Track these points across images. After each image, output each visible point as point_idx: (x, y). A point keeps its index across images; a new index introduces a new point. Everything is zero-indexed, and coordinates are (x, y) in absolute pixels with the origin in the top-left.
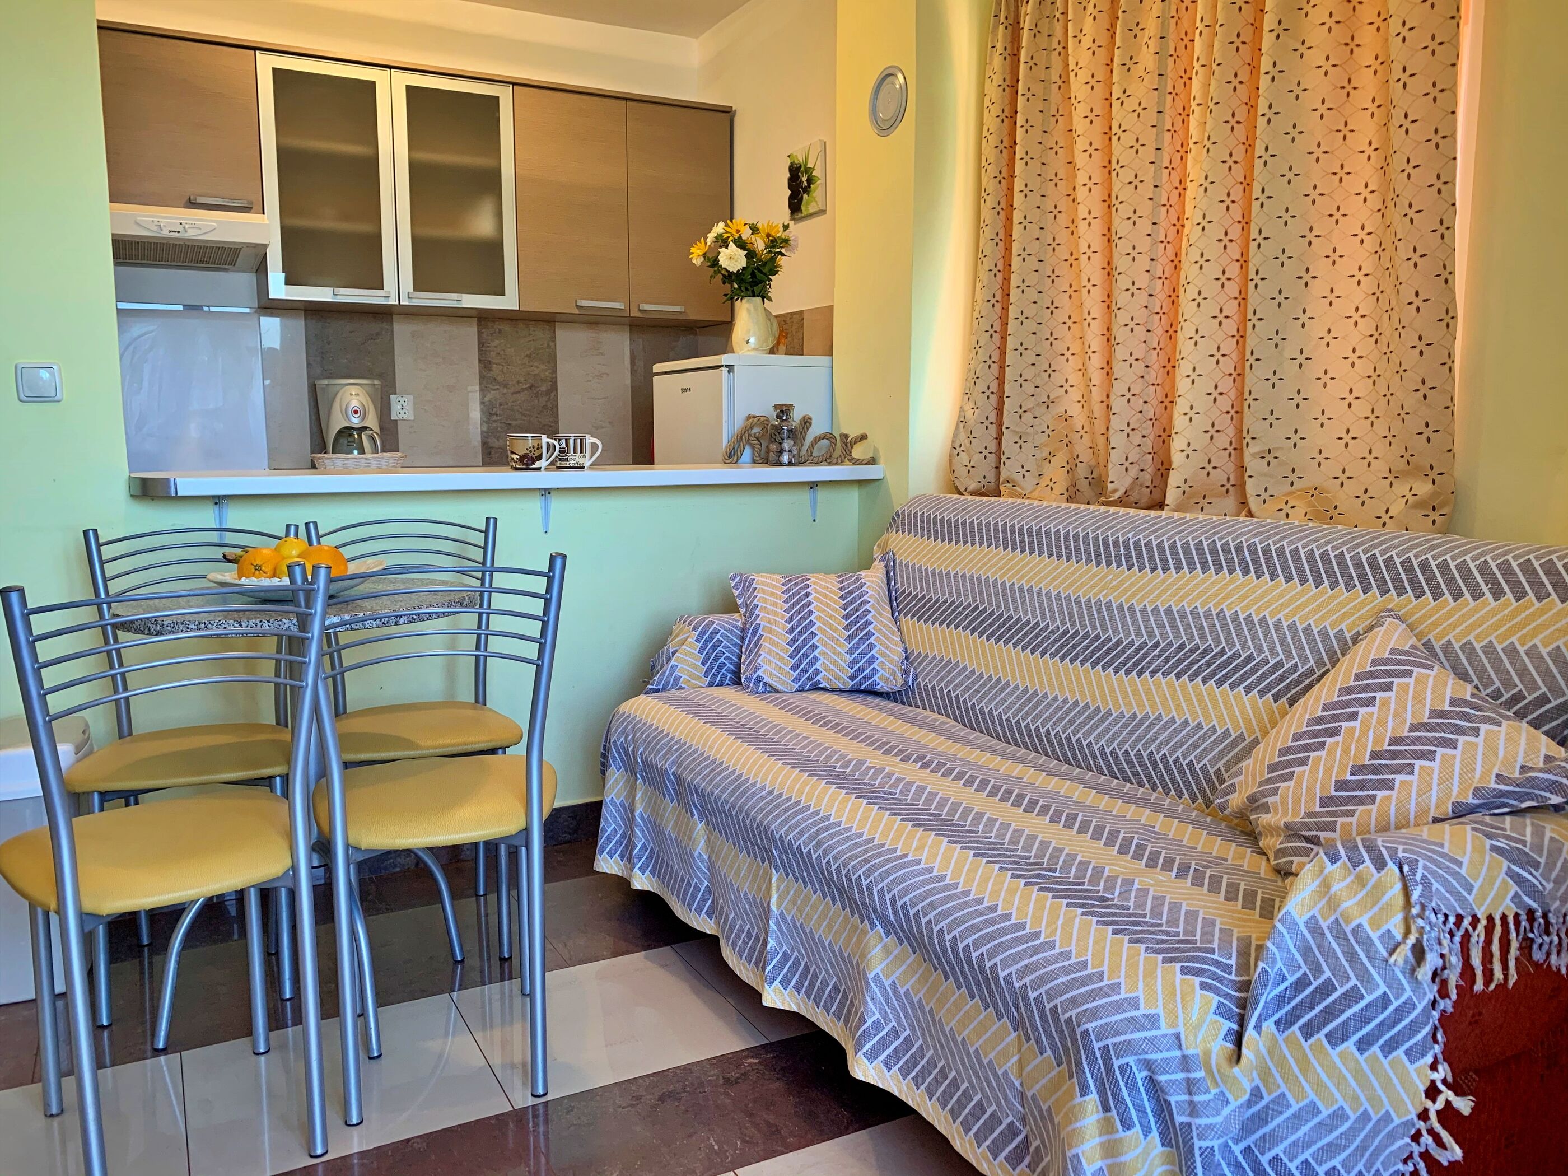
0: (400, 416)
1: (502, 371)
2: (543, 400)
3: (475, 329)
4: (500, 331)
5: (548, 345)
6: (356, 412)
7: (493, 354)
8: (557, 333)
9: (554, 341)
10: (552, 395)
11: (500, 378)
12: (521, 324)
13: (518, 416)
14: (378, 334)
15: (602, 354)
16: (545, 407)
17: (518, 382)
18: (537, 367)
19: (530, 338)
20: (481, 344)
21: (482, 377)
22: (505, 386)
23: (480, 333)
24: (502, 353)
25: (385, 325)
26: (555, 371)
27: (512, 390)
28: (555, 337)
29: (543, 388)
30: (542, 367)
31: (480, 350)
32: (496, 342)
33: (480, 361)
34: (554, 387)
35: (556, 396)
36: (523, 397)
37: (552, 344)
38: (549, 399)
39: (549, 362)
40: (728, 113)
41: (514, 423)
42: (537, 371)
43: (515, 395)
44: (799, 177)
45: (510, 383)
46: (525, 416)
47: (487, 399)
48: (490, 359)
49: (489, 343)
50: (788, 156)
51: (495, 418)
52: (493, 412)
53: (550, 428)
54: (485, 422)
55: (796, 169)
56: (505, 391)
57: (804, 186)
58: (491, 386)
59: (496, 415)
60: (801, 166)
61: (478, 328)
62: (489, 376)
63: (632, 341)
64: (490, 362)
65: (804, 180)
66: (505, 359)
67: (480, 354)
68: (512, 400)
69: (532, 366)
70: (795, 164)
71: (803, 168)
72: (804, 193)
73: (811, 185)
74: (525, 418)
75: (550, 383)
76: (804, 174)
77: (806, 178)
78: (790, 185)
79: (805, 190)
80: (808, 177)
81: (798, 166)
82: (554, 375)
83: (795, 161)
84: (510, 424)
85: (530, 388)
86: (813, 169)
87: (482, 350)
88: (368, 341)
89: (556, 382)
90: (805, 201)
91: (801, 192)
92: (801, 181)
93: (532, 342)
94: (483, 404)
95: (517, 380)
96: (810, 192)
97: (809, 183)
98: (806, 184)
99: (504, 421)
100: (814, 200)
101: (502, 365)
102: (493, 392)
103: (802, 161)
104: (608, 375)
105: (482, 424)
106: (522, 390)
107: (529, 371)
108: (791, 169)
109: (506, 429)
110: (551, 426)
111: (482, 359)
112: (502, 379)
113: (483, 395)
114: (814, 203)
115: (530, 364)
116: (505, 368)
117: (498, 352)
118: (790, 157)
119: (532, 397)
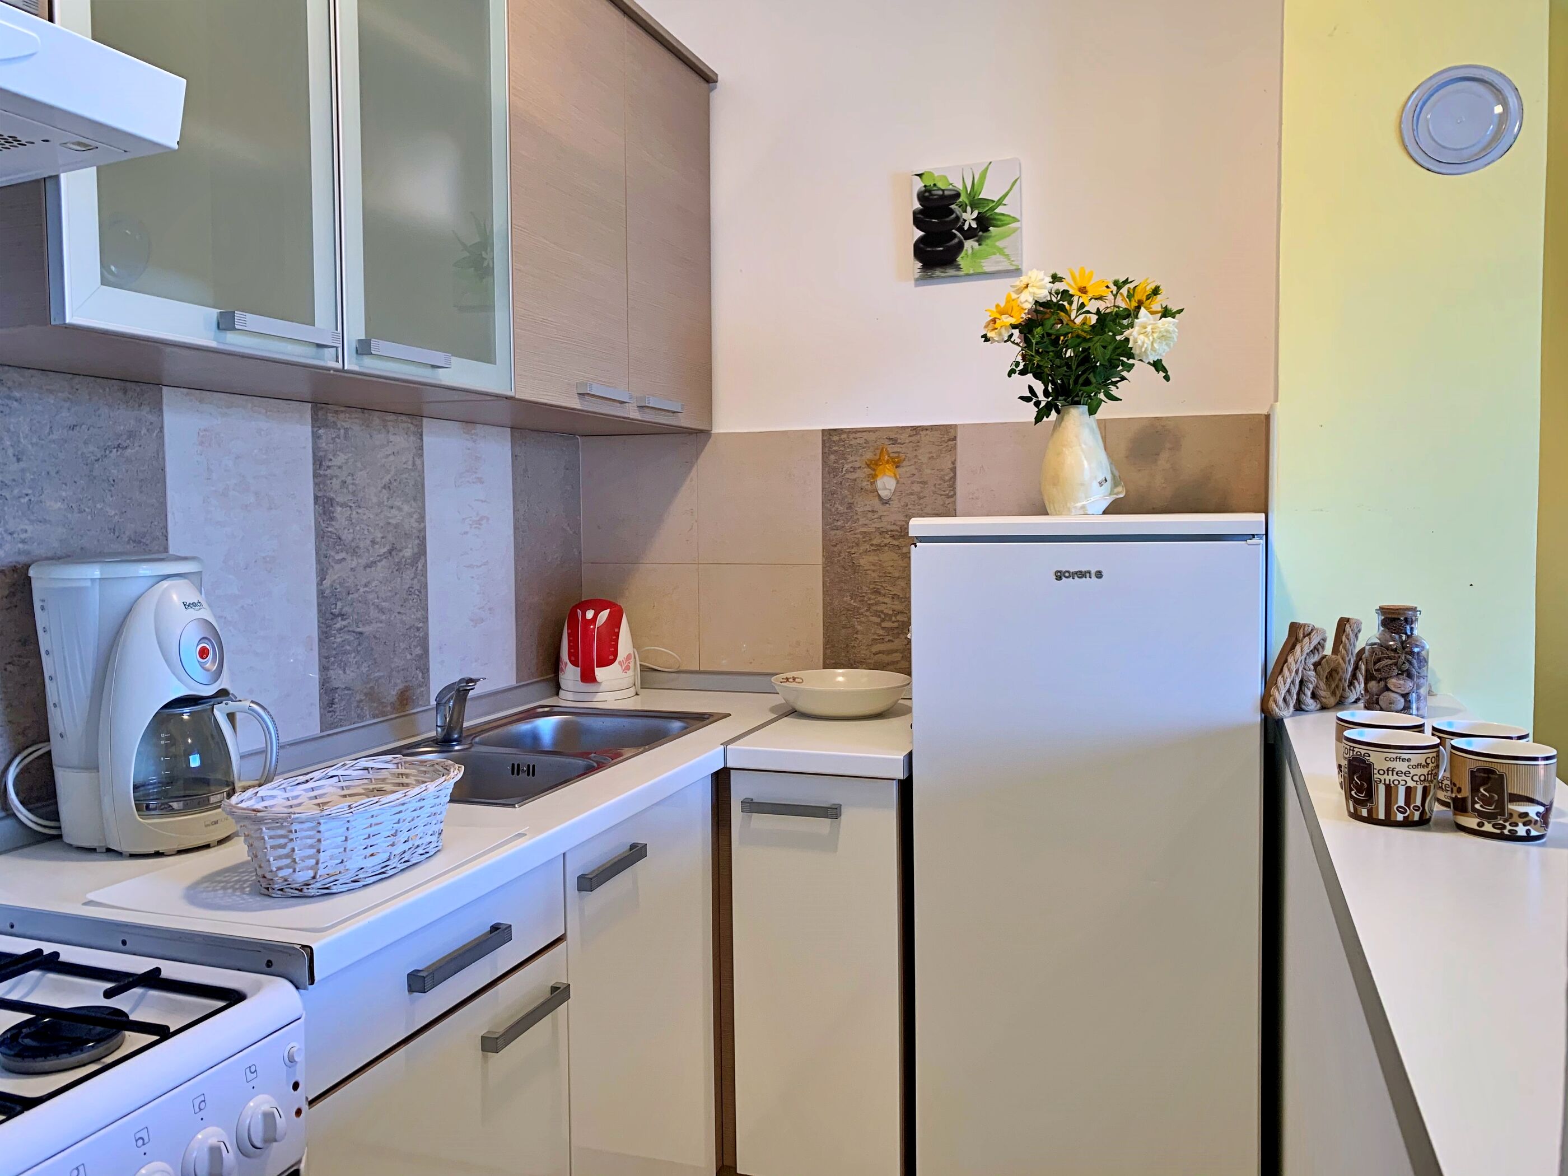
1: (349, 518)
2: (408, 577)
3: (308, 429)
4: (347, 432)
5: (414, 464)
7: (336, 483)
8: (425, 438)
9: (421, 456)
10: (420, 565)
11: (347, 536)
12: (376, 419)
13: (374, 613)
14: (131, 435)
15: (480, 481)
16: (410, 591)
17: (373, 542)
18: (400, 509)
20: (318, 462)
21: (321, 535)
22: (355, 552)
23: (315, 437)
24: (349, 480)
25: (145, 412)
26: (422, 518)
27: (363, 561)
28: (421, 448)
29: (408, 553)
30: (406, 508)
31: (315, 476)
32: (340, 458)
33: (316, 498)
34: (422, 552)
35: (425, 565)
36: (381, 571)
37: (418, 462)
38: (416, 575)
39: (415, 499)
40: (708, 78)
41: (367, 629)
42: (399, 517)
43: (368, 570)
44: (952, 212)
45: (362, 545)
46: (384, 613)
47: (327, 583)
48: (332, 495)
49: (331, 460)
50: (920, 175)
51: (340, 623)
52: (336, 611)
53: (417, 634)
54: (325, 634)
55: (943, 197)
56: (354, 564)
57: (966, 227)
58: (333, 554)
59: (342, 615)
60: (958, 195)
61: (313, 427)
62: (330, 532)
63: (515, 457)
64: (331, 500)
65: (969, 218)
66: (354, 493)
67: (316, 484)
68: (364, 581)
69: (392, 508)
70: (940, 189)
71: (963, 198)
72: (966, 239)
73: (991, 228)
74: (384, 617)
75: (417, 542)
76: (969, 209)
77: (975, 214)
78: (919, 220)
79: (970, 234)
80: (979, 213)
81: (946, 193)
82: (422, 525)
83: (941, 185)
84: (361, 633)
85: (390, 552)
86: (1000, 202)
87: (321, 476)
88: (111, 452)
89: (424, 538)
90: (967, 250)
91: (955, 236)
92: (958, 218)
93: (392, 458)
94: (321, 594)
95: (371, 537)
96: (988, 238)
97: (985, 223)
98: (974, 225)
99: (354, 628)
100: (1001, 251)
101: (351, 507)
102: (337, 567)
103: (960, 187)
104: (488, 519)
105: (320, 640)
106: (379, 558)
107: (389, 518)
108: (924, 196)
109: (356, 643)
110: (418, 629)
111: (320, 494)
112: (350, 537)
113: (322, 574)
114: (998, 257)
115: (390, 503)
116: (354, 513)
117: (343, 479)
118: (924, 177)
119: (392, 572)
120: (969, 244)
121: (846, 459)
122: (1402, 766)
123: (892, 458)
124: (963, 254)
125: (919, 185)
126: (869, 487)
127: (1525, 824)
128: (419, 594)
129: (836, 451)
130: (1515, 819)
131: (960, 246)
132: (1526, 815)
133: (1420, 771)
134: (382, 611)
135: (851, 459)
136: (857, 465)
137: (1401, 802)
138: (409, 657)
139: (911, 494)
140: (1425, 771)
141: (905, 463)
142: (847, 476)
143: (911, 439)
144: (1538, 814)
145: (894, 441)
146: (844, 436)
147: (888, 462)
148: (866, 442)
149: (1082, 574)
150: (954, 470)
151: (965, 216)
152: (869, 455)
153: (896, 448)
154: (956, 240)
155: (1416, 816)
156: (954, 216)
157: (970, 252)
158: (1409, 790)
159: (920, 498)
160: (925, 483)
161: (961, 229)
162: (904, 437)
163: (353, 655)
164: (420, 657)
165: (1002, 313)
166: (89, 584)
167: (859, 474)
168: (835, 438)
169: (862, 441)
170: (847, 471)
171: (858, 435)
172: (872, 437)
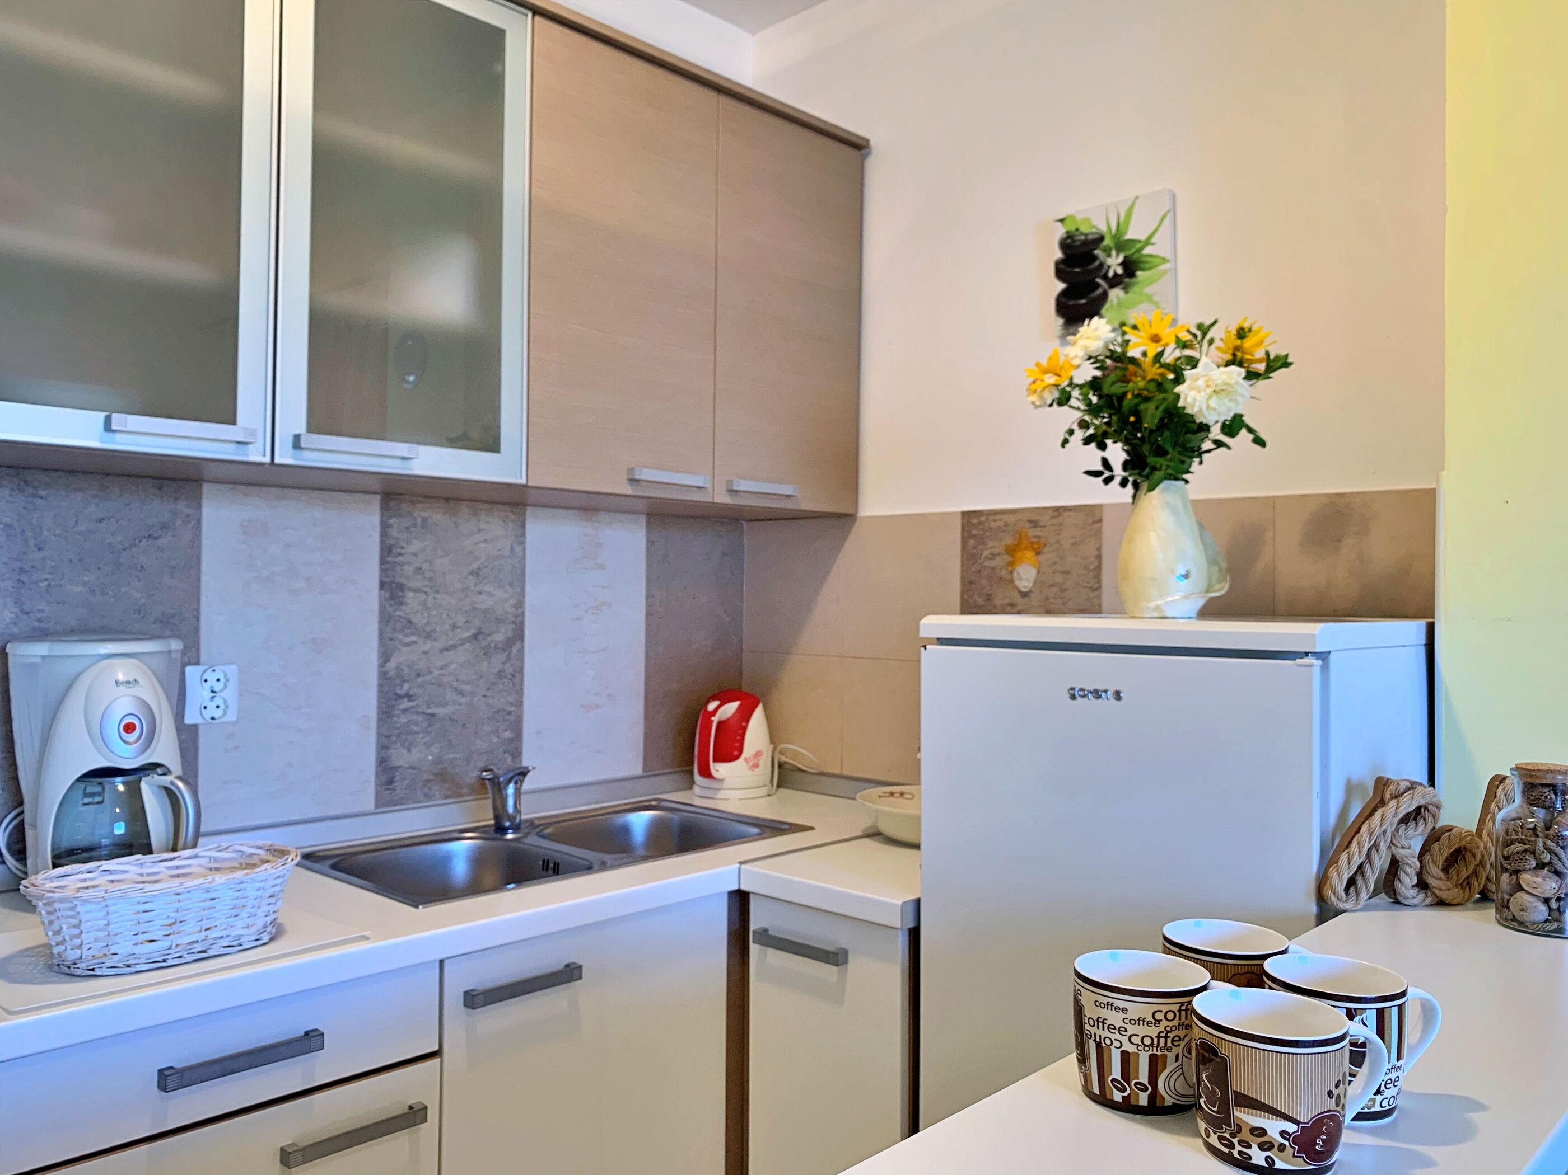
0: (207, 714)
1: (424, 604)
2: (498, 660)
3: (375, 519)
4: (425, 520)
5: (512, 550)
6: (129, 728)
7: (408, 570)
8: (529, 525)
9: (522, 543)
10: (514, 650)
11: (419, 620)
12: (464, 509)
13: (450, 695)
14: (164, 526)
15: (602, 567)
16: (500, 674)
17: (454, 627)
18: (490, 594)
19: (479, 537)
20: (387, 550)
21: (385, 619)
22: (429, 636)
23: (385, 527)
24: (426, 566)
25: (182, 506)
26: (520, 604)
27: (439, 645)
28: (524, 535)
29: (499, 638)
30: (500, 594)
31: (383, 561)
32: (415, 546)
33: (382, 585)
34: (519, 635)
35: (521, 651)
36: (462, 655)
37: (518, 549)
38: (508, 659)
39: (511, 585)
40: (858, 146)
41: (440, 711)
42: (490, 602)
43: (446, 653)
44: (1095, 258)
45: (438, 629)
46: (464, 696)
47: (391, 665)
48: (403, 581)
49: (403, 548)
50: (1062, 221)
51: (405, 704)
52: (402, 692)
53: (507, 718)
54: (386, 714)
55: (1086, 243)
56: (428, 646)
57: (1111, 274)
58: (401, 636)
59: (409, 697)
60: (1101, 238)
61: (382, 516)
62: (398, 616)
63: (650, 543)
64: (401, 587)
65: (1114, 263)
66: (431, 579)
67: (382, 571)
68: (439, 664)
69: (480, 593)
70: (1082, 234)
71: (1107, 242)
72: (1112, 286)
73: (1139, 273)
74: (463, 700)
75: (512, 626)
76: (1114, 253)
77: (1121, 259)
78: (1060, 273)
79: (1115, 282)
80: (1126, 257)
81: (1090, 237)
82: (520, 611)
83: (1084, 229)
84: (433, 715)
85: (475, 636)
86: (1147, 242)
87: (388, 562)
88: (140, 541)
89: (522, 623)
90: (1112, 301)
91: (1098, 285)
92: (1102, 265)
93: (483, 545)
94: (383, 676)
95: (451, 622)
96: (1134, 284)
97: (1131, 268)
98: (1120, 271)
99: (423, 708)
100: (1150, 299)
101: (426, 592)
102: (404, 649)
103: (1103, 228)
104: (610, 605)
105: (379, 720)
106: (460, 642)
107: (476, 603)
108: (1067, 244)
109: (425, 724)
110: (509, 713)
111: (387, 580)
112: (424, 621)
113: (385, 656)
114: (1145, 306)
115: (478, 588)
116: (430, 597)
117: (419, 565)
118: (1066, 222)
119: (477, 656)
120: (1115, 294)
121: (984, 544)
122: (1115, 1019)
123: (1032, 543)
124: (1107, 306)
125: (1061, 231)
126: (1008, 577)
127: (1262, 1147)
128: (515, 678)
129: (975, 536)
130: (1245, 1135)
131: (1104, 296)
132: (1262, 1132)
133: (1142, 1030)
134: (461, 693)
135: (990, 544)
136: (996, 551)
137: (1116, 1073)
138: (495, 740)
139: (1052, 585)
140: (1153, 1031)
141: (1047, 549)
142: (986, 564)
143: (1055, 521)
144: (1283, 1134)
145: (1034, 524)
146: (983, 519)
147: (1026, 548)
148: (1006, 525)
149: (1097, 694)
150: (1099, 557)
151: (1109, 261)
152: (1008, 541)
153: (1037, 532)
154: (1099, 291)
155: (1143, 1099)
156: (1097, 263)
157: (1115, 301)
158: (1125, 1056)
159: (1063, 590)
160: (1066, 573)
161: (1105, 277)
162: (1045, 519)
163: (421, 735)
164: (511, 740)
165: (1046, 372)
166: (39, 660)
167: (998, 562)
168: (974, 521)
169: (1001, 524)
170: (986, 558)
171: (998, 517)
172: (1011, 519)
